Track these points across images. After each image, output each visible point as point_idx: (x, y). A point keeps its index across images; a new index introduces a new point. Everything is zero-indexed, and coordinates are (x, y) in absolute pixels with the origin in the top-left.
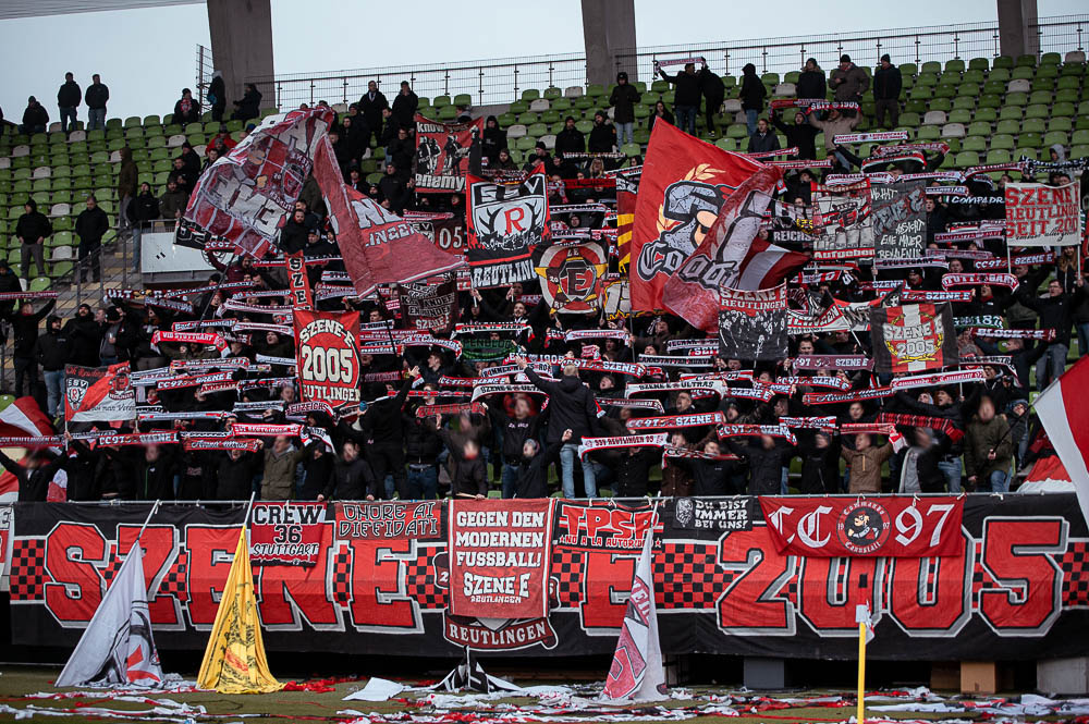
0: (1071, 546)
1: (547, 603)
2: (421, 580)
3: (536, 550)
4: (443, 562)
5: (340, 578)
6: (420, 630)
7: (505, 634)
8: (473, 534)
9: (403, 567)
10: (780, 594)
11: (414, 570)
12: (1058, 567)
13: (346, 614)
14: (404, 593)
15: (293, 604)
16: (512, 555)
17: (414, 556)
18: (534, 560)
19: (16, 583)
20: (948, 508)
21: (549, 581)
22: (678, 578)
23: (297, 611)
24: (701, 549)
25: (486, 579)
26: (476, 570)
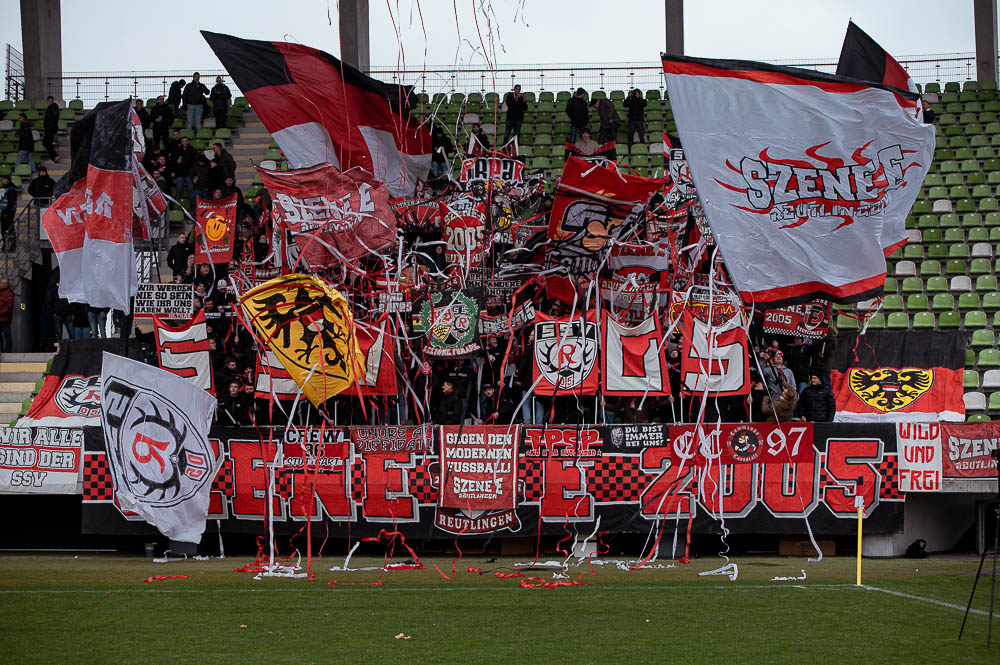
0: (885, 458)
1: (517, 499)
2: (420, 482)
3: (506, 461)
4: (436, 470)
5: (357, 481)
6: (417, 519)
7: (481, 522)
8: (459, 449)
9: (405, 472)
10: (686, 489)
11: (414, 475)
12: (877, 472)
13: (359, 508)
14: (407, 492)
15: (318, 499)
16: (489, 464)
17: (413, 465)
18: (506, 468)
19: (89, 486)
20: (803, 430)
21: (517, 483)
22: (612, 480)
23: (321, 505)
24: (628, 460)
25: (470, 482)
26: (462, 475)
